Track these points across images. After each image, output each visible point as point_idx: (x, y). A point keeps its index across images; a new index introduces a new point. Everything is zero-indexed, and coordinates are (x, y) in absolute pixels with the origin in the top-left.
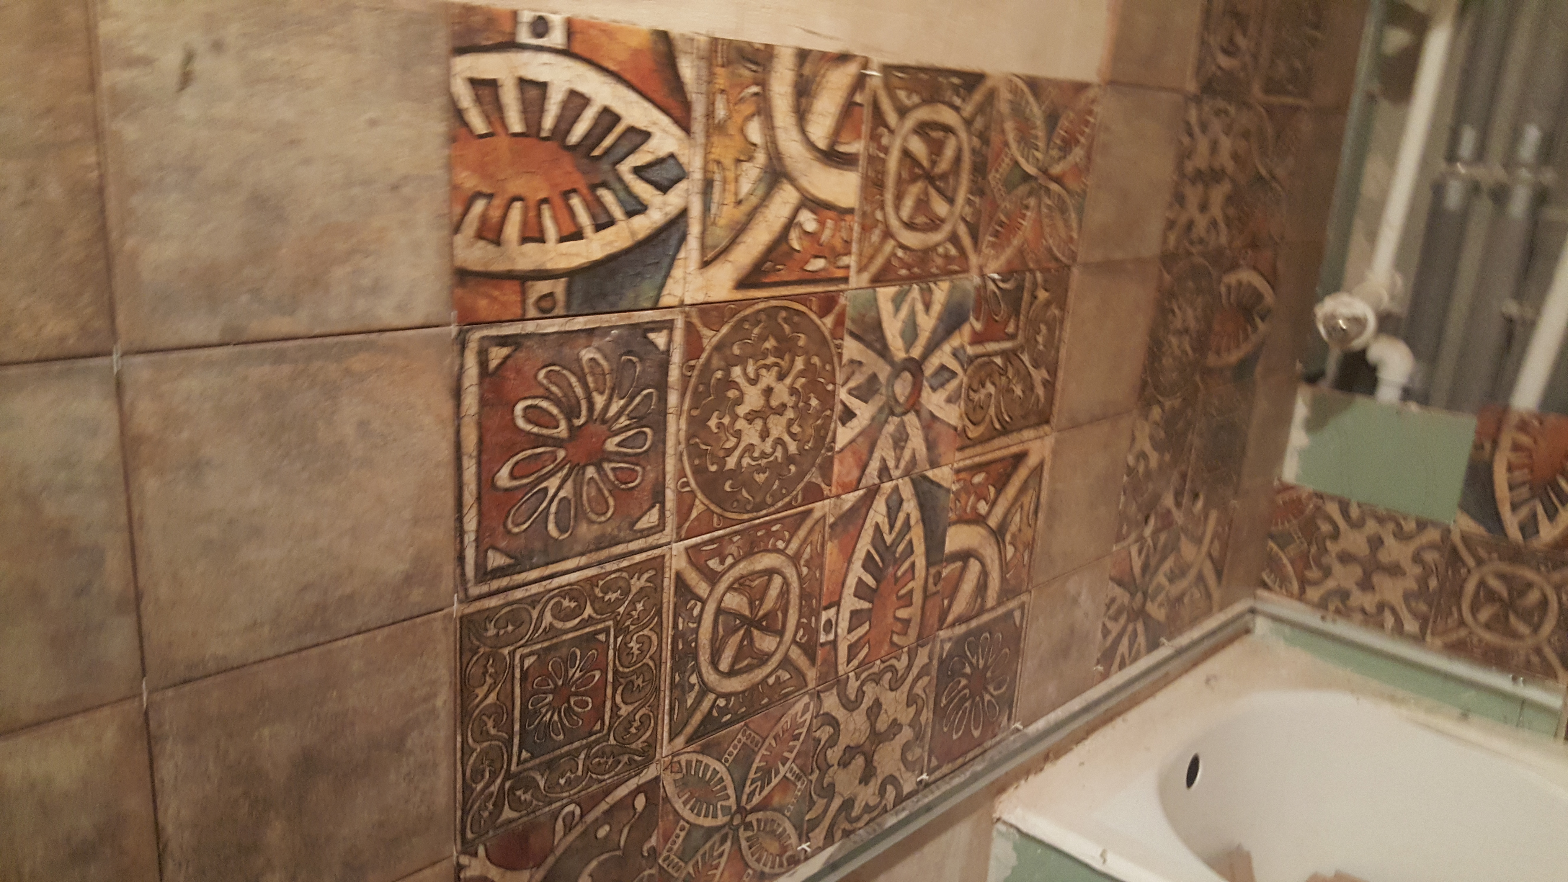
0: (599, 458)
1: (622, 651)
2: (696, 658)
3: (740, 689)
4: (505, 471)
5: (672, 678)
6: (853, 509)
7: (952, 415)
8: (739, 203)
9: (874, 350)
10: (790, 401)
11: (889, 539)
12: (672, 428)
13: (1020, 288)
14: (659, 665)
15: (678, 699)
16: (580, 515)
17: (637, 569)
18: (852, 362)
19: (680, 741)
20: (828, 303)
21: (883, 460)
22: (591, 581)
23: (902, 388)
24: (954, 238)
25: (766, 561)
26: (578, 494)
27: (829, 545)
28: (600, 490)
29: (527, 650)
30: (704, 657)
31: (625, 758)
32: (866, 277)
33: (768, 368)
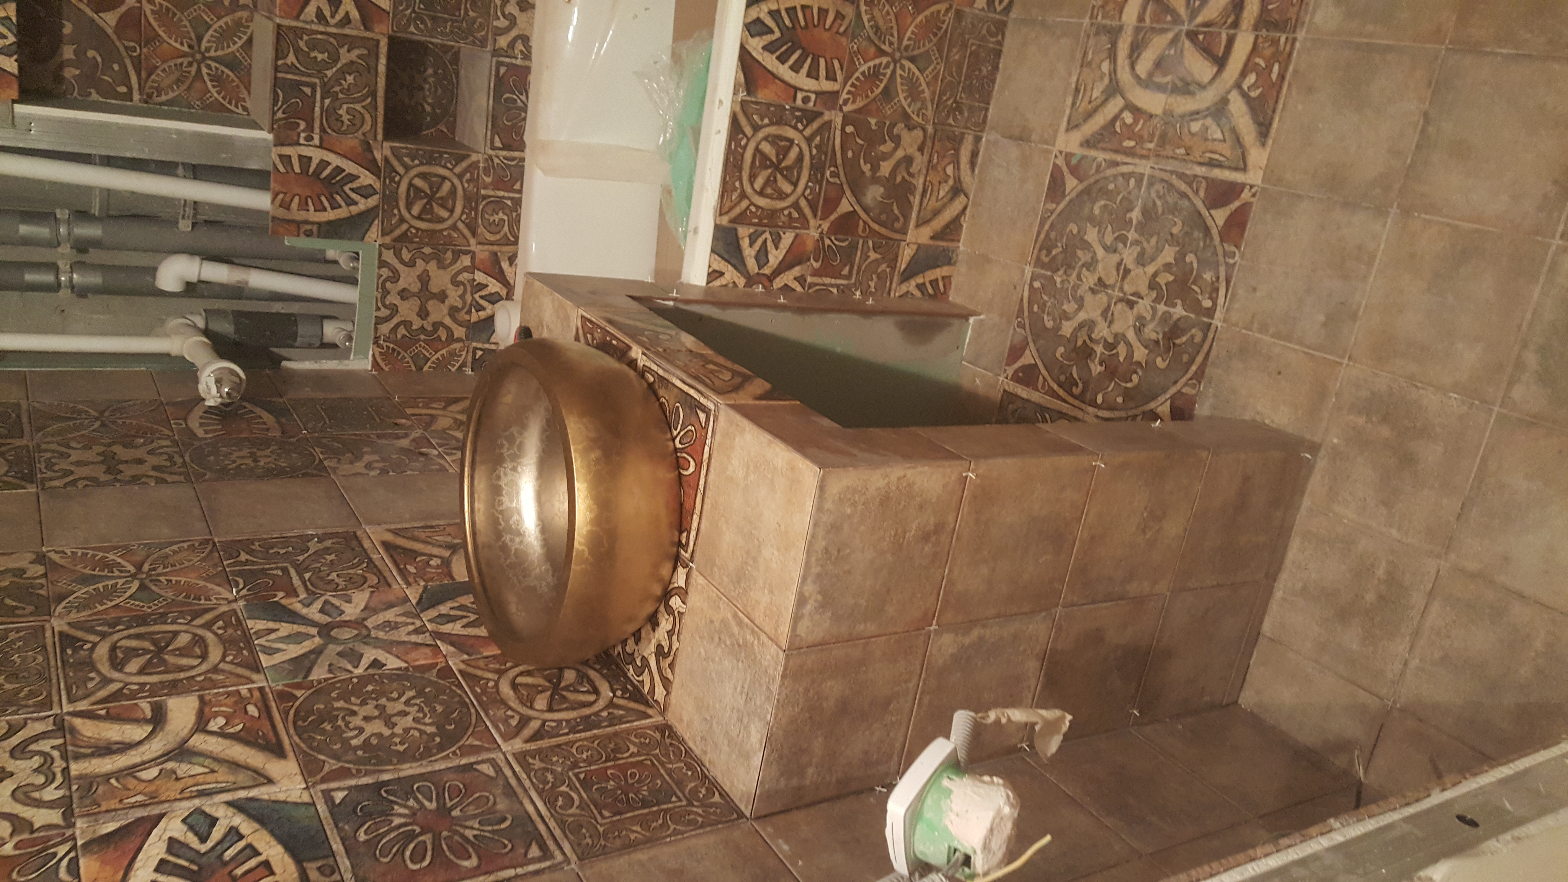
0: (443, 811)
1: (589, 761)
2: (589, 716)
3: (607, 684)
4: (466, 863)
5: (606, 727)
6: (452, 644)
7: (361, 598)
8: (213, 771)
9: (317, 659)
10: (372, 704)
11: (473, 617)
12: (411, 772)
13: (240, 574)
14: (595, 737)
15: (621, 720)
16: (492, 811)
17: (526, 767)
18: (330, 671)
19: (650, 711)
20: (284, 697)
21: (409, 634)
22: (540, 793)
23: (346, 634)
24: (208, 626)
25: (506, 689)
26: (474, 817)
27: (486, 654)
28: (468, 805)
29: (598, 817)
30: (587, 711)
31: (668, 741)
32: (255, 677)
33: (347, 724)
